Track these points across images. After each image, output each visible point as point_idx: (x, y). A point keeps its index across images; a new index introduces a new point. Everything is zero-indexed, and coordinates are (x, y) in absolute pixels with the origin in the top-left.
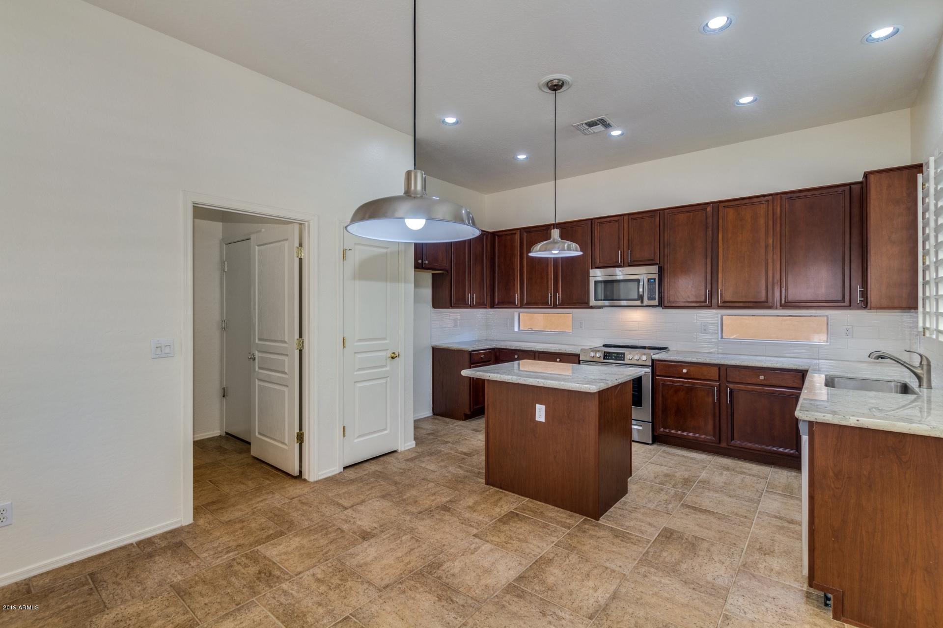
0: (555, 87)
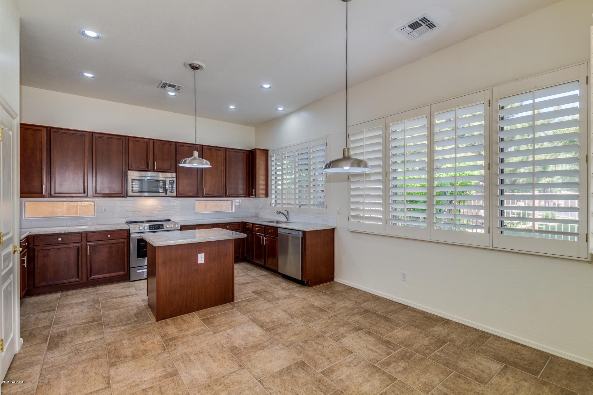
0: (195, 68)
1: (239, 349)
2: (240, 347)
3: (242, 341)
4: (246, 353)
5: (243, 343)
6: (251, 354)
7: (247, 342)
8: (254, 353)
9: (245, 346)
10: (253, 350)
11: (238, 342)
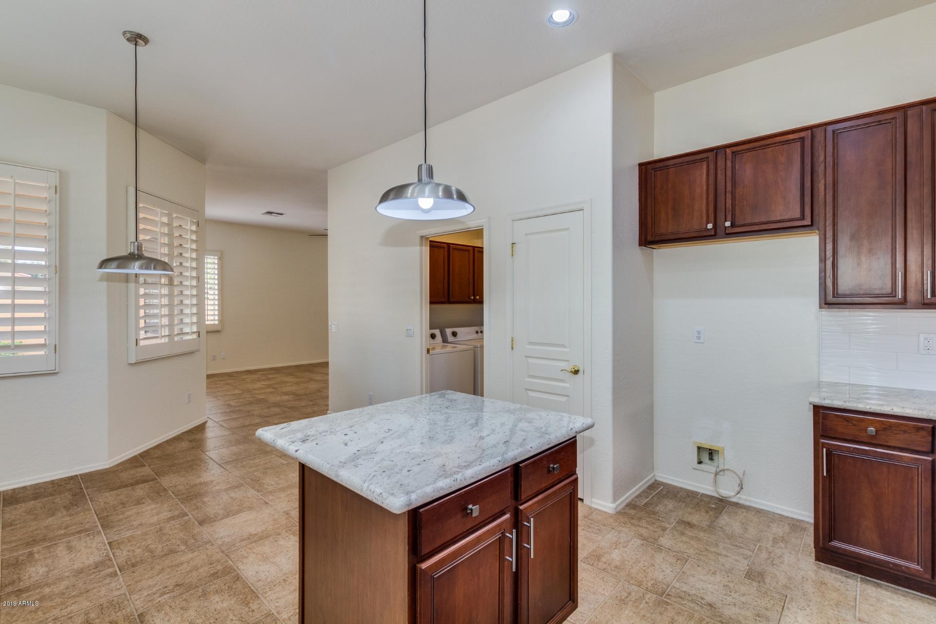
1: (289, 532)
2: (287, 535)
3: (282, 544)
4: (278, 528)
5: (282, 542)
6: (271, 527)
7: (275, 544)
8: (266, 529)
9: (279, 537)
10: (267, 532)
11: (290, 543)
